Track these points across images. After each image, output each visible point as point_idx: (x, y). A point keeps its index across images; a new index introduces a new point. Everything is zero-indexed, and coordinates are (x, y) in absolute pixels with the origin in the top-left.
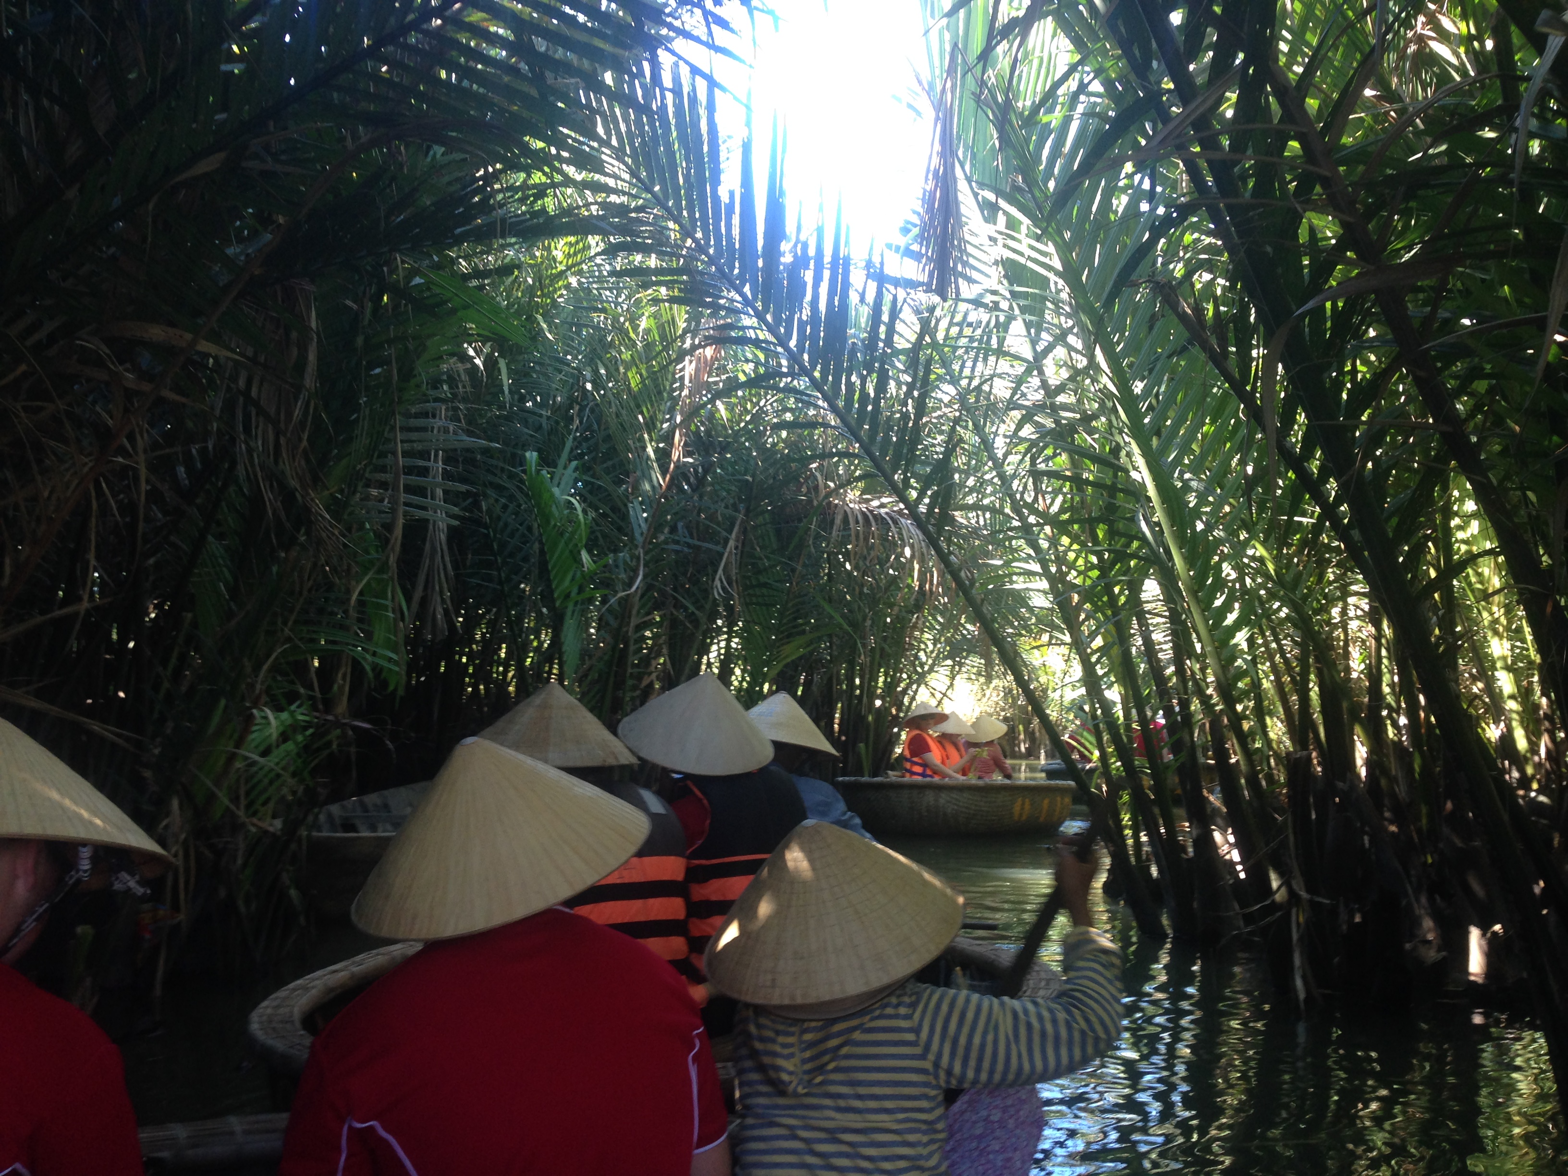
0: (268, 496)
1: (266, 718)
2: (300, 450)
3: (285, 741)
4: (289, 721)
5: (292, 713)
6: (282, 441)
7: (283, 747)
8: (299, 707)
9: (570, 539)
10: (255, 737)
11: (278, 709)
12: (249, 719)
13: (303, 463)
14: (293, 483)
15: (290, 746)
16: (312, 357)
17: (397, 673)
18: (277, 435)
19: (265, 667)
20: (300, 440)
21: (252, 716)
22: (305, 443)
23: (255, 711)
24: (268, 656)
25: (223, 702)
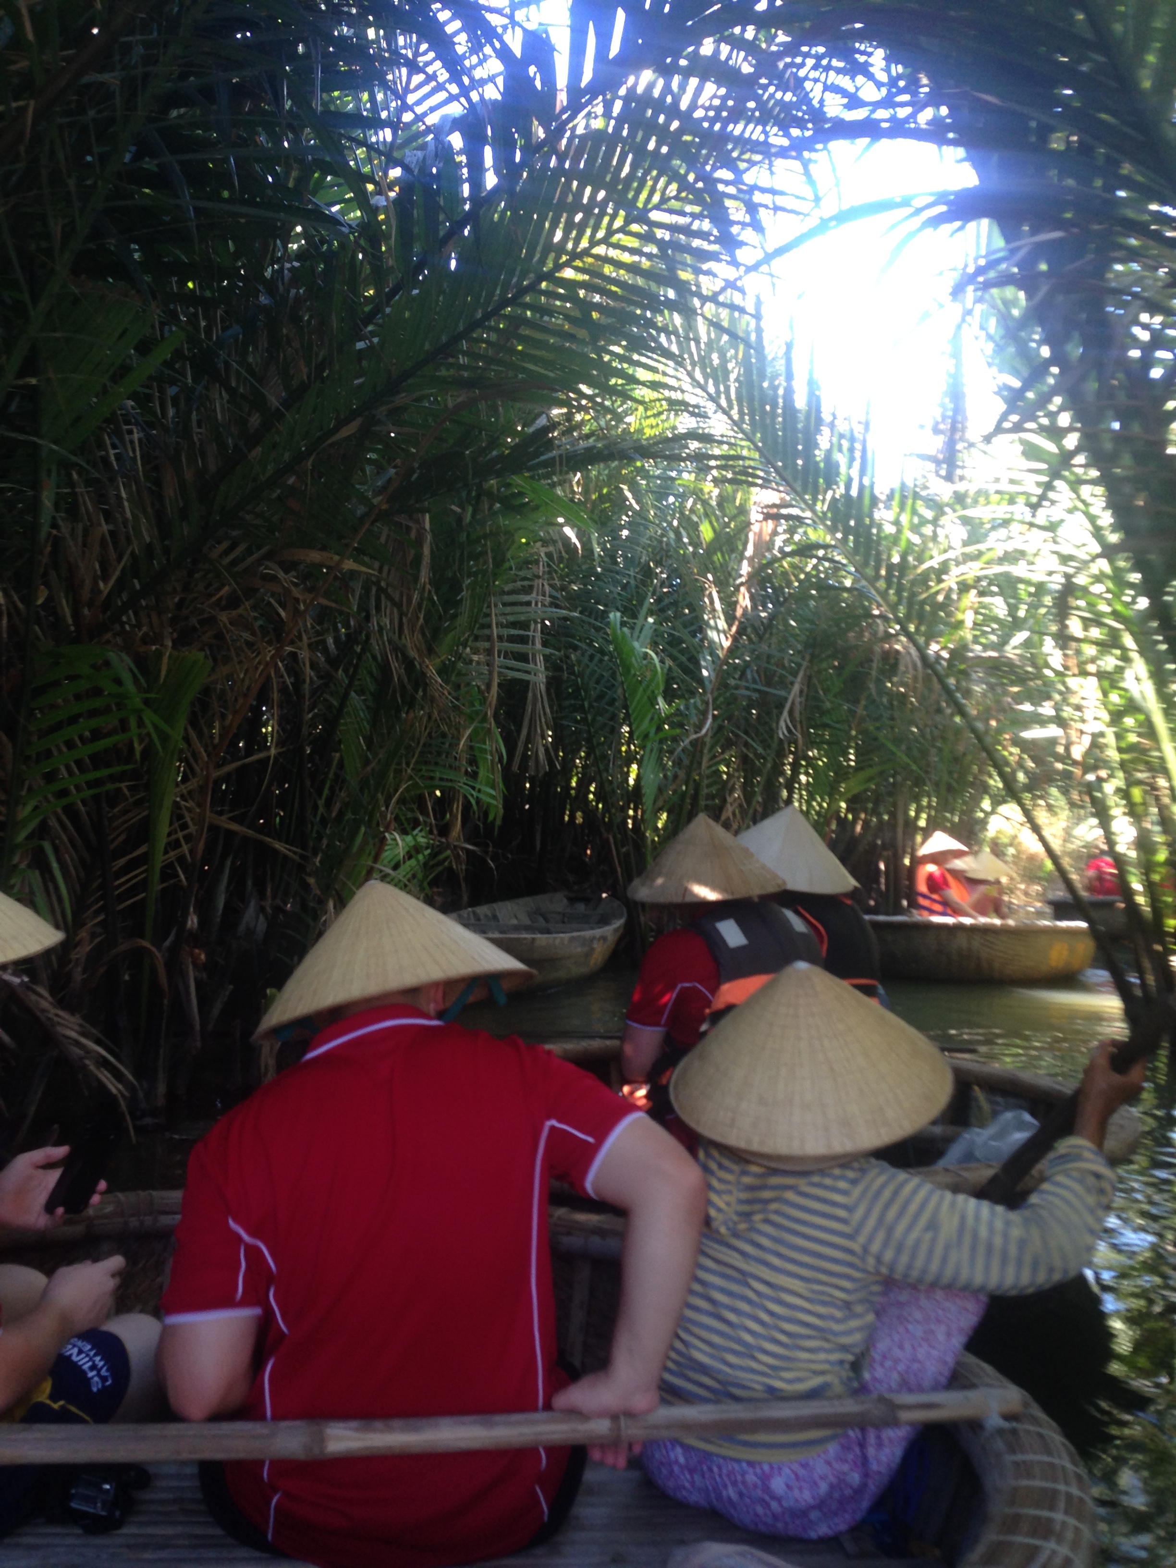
0: (394, 665)
1: (395, 840)
2: (418, 628)
3: (410, 857)
4: (413, 843)
5: (414, 838)
6: (404, 620)
7: (408, 863)
8: (421, 831)
9: (648, 686)
10: (387, 855)
11: (404, 832)
12: (383, 840)
13: (420, 637)
14: (413, 654)
15: (413, 862)
16: (426, 551)
17: (496, 806)
18: (401, 615)
19: (394, 800)
20: (418, 618)
21: (385, 837)
22: (421, 621)
23: (387, 835)
24: (396, 791)
25: (363, 829)
